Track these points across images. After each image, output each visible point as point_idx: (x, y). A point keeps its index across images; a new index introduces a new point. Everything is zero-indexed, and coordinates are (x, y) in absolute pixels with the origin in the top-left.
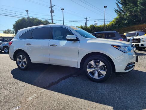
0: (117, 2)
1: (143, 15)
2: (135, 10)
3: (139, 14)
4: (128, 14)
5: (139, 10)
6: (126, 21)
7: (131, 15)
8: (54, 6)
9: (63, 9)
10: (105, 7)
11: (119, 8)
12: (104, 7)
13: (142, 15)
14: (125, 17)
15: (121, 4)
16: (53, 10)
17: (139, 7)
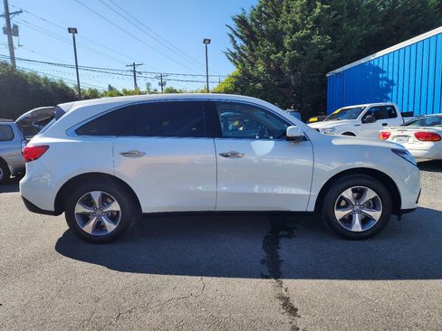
0: (231, 32)
1: (296, 71)
2: (278, 58)
3: (287, 68)
4: (261, 68)
5: (286, 60)
6: (259, 85)
7: (268, 70)
8: (21, 12)
9: (73, 31)
10: (207, 41)
11: (238, 48)
12: (205, 40)
13: (294, 72)
14: (256, 74)
15: (241, 38)
16: (16, 27)
17: (288, 53)
